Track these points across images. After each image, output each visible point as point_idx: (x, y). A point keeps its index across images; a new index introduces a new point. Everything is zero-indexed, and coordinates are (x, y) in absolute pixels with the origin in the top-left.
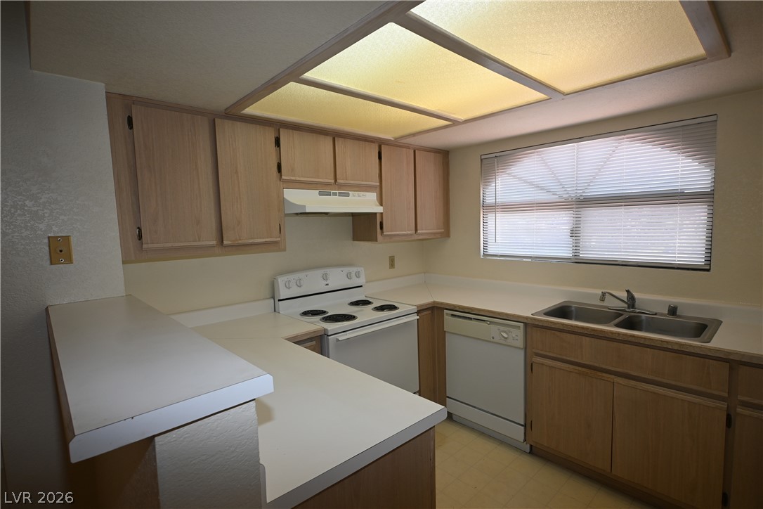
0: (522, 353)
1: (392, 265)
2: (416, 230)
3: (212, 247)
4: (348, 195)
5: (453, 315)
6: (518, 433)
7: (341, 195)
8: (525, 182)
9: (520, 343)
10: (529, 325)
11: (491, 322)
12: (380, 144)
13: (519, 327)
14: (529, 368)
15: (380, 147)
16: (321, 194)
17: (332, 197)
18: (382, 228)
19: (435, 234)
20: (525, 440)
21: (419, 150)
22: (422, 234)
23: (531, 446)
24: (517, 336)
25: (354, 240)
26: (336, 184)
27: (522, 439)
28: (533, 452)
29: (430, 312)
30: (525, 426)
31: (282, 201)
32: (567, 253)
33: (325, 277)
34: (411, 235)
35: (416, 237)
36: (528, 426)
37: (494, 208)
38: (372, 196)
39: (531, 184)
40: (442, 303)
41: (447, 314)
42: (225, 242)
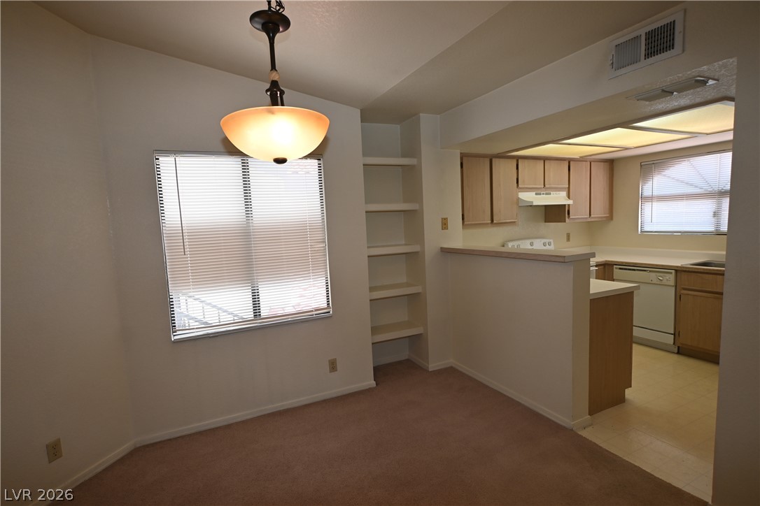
0: (674, 288)
1: (568, 239)
2: (590, 215)
3: (488, 224)
4: (550, 194)
5: (620, 269)
6: (669, 340)
7: (547, 194)
8: (678, 180)
9: (672, 282)
10: (679, 271)
11: (650, 271)
12: (569, 161)
13: (671, 273)
14: (678, 298)
15: (569, 163)
16: (536, 194)
17: (542, 196)
18: (569, 213)
19: (601, 217)
20: (674, 344)
21: (594, 162)
22: (595, 218)
23: (679, 347)
24: (670, 278)
25: (545, 222)
26: (545, 188)
27: (672, 342)
28: (681, 351)
29: (602, 267)
30: (674, 334)
31: (518, 199)
32: (711, 228)
33: (532, 244)
34: (586, 218)
35: (589, 220)
36: (677, 334)
37: (651, 199)
38: (564, 194)
39: (682, 182)
40: (612, 261)
41: (616, 268)
42: (495, 222)
